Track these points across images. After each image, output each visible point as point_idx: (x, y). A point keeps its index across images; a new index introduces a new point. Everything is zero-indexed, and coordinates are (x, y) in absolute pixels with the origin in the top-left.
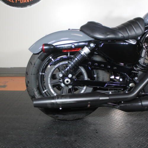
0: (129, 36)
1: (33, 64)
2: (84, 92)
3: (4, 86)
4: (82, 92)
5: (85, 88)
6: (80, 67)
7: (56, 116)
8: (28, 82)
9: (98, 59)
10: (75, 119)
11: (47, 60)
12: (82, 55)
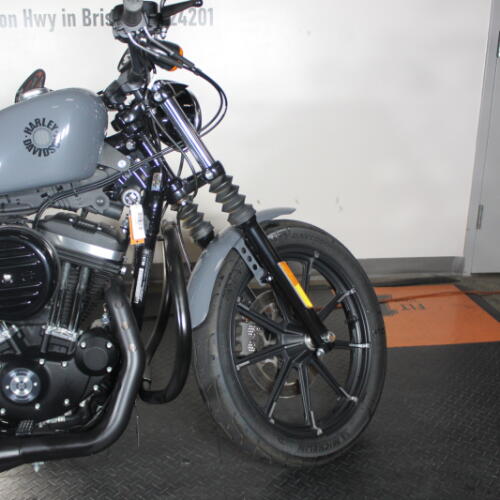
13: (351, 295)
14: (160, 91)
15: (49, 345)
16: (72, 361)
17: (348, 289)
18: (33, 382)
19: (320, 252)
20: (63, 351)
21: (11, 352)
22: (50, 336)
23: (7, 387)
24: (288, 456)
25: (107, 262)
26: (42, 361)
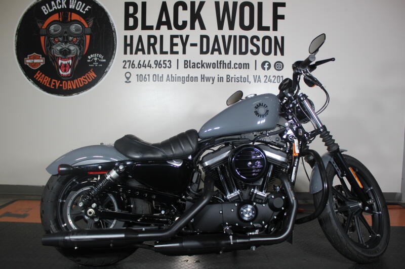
0: (174, 155)
1: (50, 187)
2: (114, 227)
3: (24, 216)
4: (111, 227)
5: (115, 221)
6: (109, 195)
7: (77, 259)
8: (43, 211)
9: (135, 184)
10: (104, 264)
11: (70, 184)
12: (107, 180)
13: (371, 190)
14: (302, 96)
15: (255, 198)
16: (267, 204)
17: (370, 187)
18: (253, 211)
19: (358, 169)
20: (260, 201)
22: (256, 194)
23: (242, 213)
24: (358, 253)
25: (283, 162)
26: (255, 204)
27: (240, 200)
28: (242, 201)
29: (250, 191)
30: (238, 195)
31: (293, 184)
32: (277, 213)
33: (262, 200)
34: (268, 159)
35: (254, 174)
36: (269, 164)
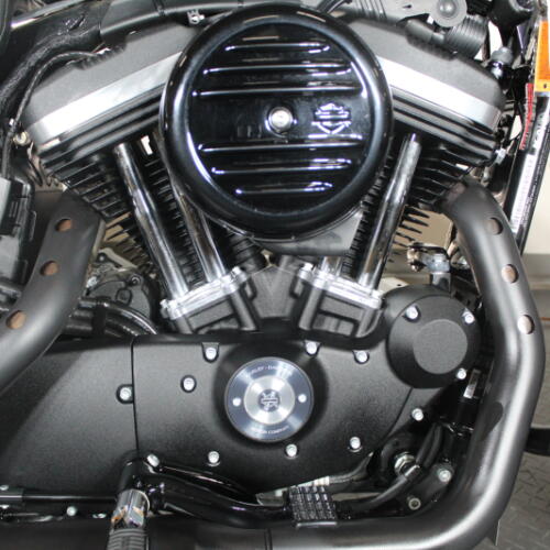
15: (320, 312)
16: (379, 352)
18: (297, 393)
20: (346, 329)
21: (233, 325)
22: (324, 294)
23: (237, 402)
25: (476, 128)
26: (311, 347)
27: (241, 323)
28: (250, 326)
29: (296, 279)
30: (229, 299)
31: (518, 243)
32: (428, 394)
33: (356, 324)
34: (395, 103)
35: (315, 186)
36: (398, 133)
